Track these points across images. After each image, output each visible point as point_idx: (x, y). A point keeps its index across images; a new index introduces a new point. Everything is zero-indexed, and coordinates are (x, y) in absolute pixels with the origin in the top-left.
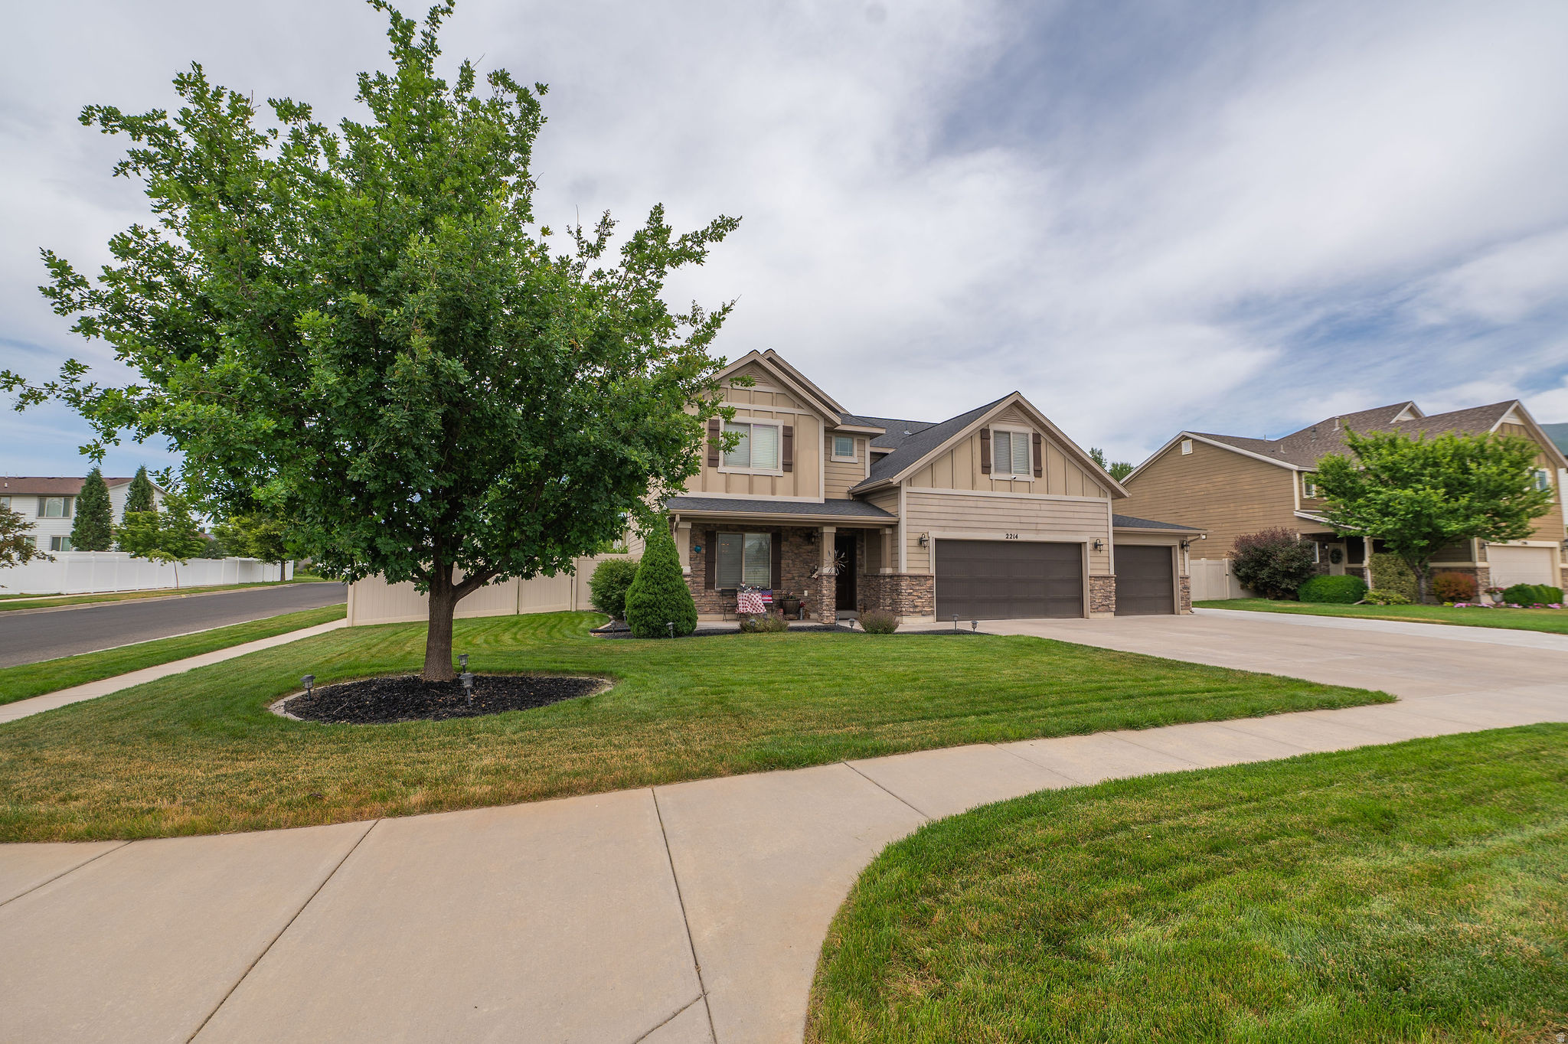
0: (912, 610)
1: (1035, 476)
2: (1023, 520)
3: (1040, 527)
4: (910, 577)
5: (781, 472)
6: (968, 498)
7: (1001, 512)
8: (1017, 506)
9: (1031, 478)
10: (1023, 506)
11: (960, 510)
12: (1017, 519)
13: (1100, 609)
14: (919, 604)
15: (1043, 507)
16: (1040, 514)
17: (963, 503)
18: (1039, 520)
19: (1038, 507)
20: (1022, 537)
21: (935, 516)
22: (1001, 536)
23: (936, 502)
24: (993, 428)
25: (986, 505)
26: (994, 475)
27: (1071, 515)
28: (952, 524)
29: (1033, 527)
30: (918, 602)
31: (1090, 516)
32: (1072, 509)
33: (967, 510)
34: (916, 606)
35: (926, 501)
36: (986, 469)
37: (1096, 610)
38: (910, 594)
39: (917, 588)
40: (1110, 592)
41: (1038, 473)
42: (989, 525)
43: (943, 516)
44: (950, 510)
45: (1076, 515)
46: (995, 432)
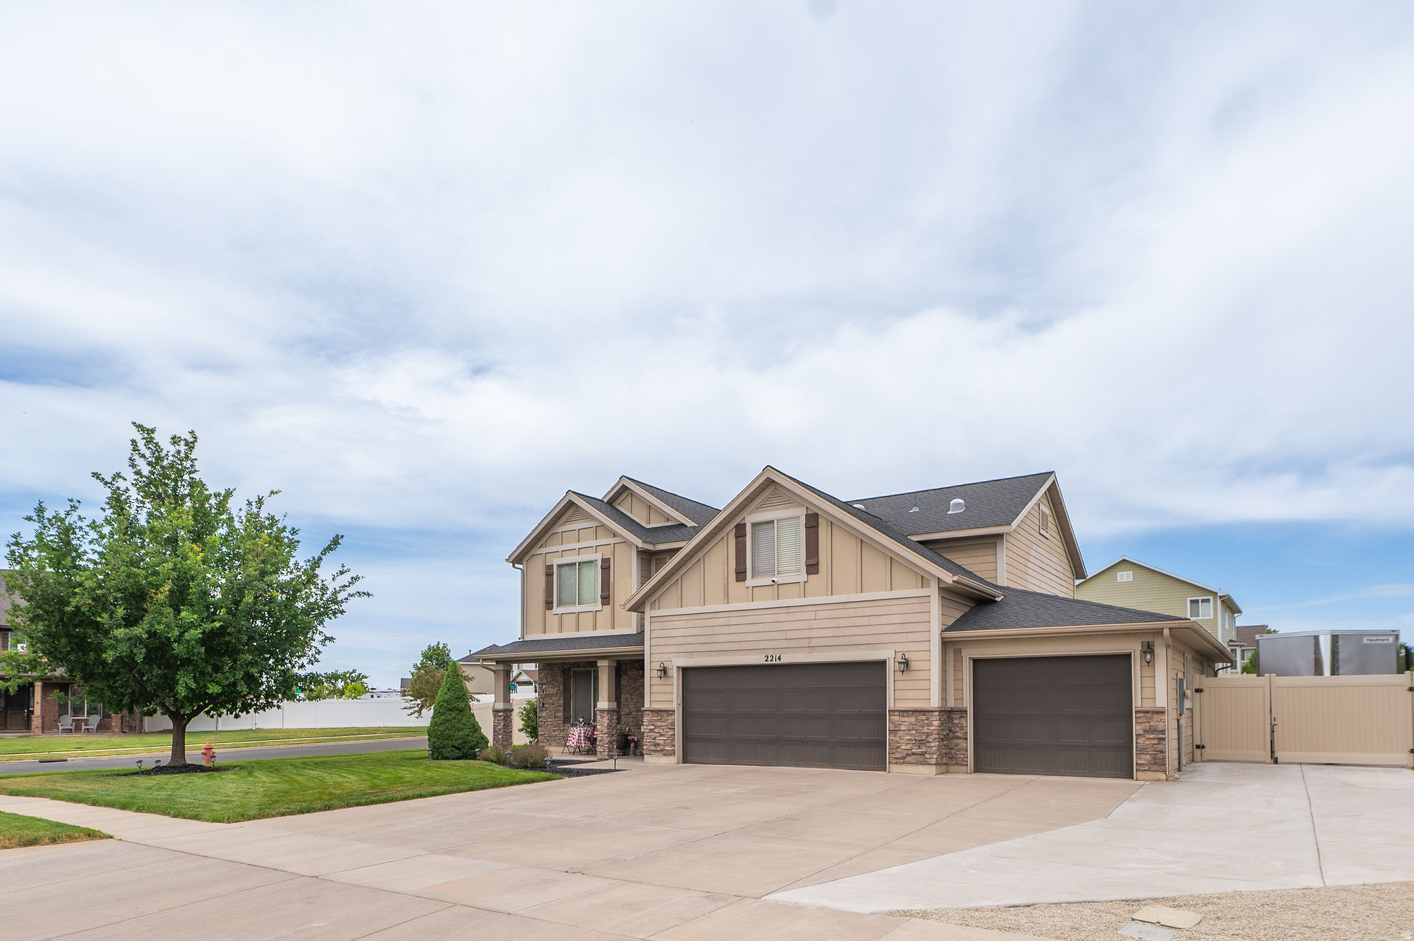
0: (653, 748)
1: (808, 573)
2: (790, 635)
3: (814, 642)
4: (652, 711)
5: (599, 607)
6: (717, 615)
7: (759, 628)
8: (783, 617)
9: (803, 576)
10: (791, 617)
11: (709, 631)
12: (782, 635)
13: (908, 759)
14: (661, 742)
15: (820, 615)
16: (815, 624)
17: (713, 622)
18: (813, 634)
19: (811, 615)
20: (787, 659)
21: (681, 640)
22: (759, 659)
23: (681, 624)
24: (750, 519)
25: (742, 620)
26: (750, 582)
27: (865, 621)
28: (699, 648)
29: (805, 642)
30: (660, 740)
31: (897, 619)
32: (868, 611)
33: (717, 630)
34: (659, 745)
35: (670, 625)
36: (741, 575)
37: (903, 760)
38: (651, 731)
39: (659, 724)
40: (928, 735)
41: (812, 568)
42: (744, 646)
43: (689, 640)
44: (696, 631)
45: (873, 621)
46: (754, 525)
